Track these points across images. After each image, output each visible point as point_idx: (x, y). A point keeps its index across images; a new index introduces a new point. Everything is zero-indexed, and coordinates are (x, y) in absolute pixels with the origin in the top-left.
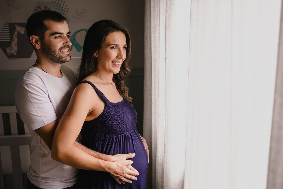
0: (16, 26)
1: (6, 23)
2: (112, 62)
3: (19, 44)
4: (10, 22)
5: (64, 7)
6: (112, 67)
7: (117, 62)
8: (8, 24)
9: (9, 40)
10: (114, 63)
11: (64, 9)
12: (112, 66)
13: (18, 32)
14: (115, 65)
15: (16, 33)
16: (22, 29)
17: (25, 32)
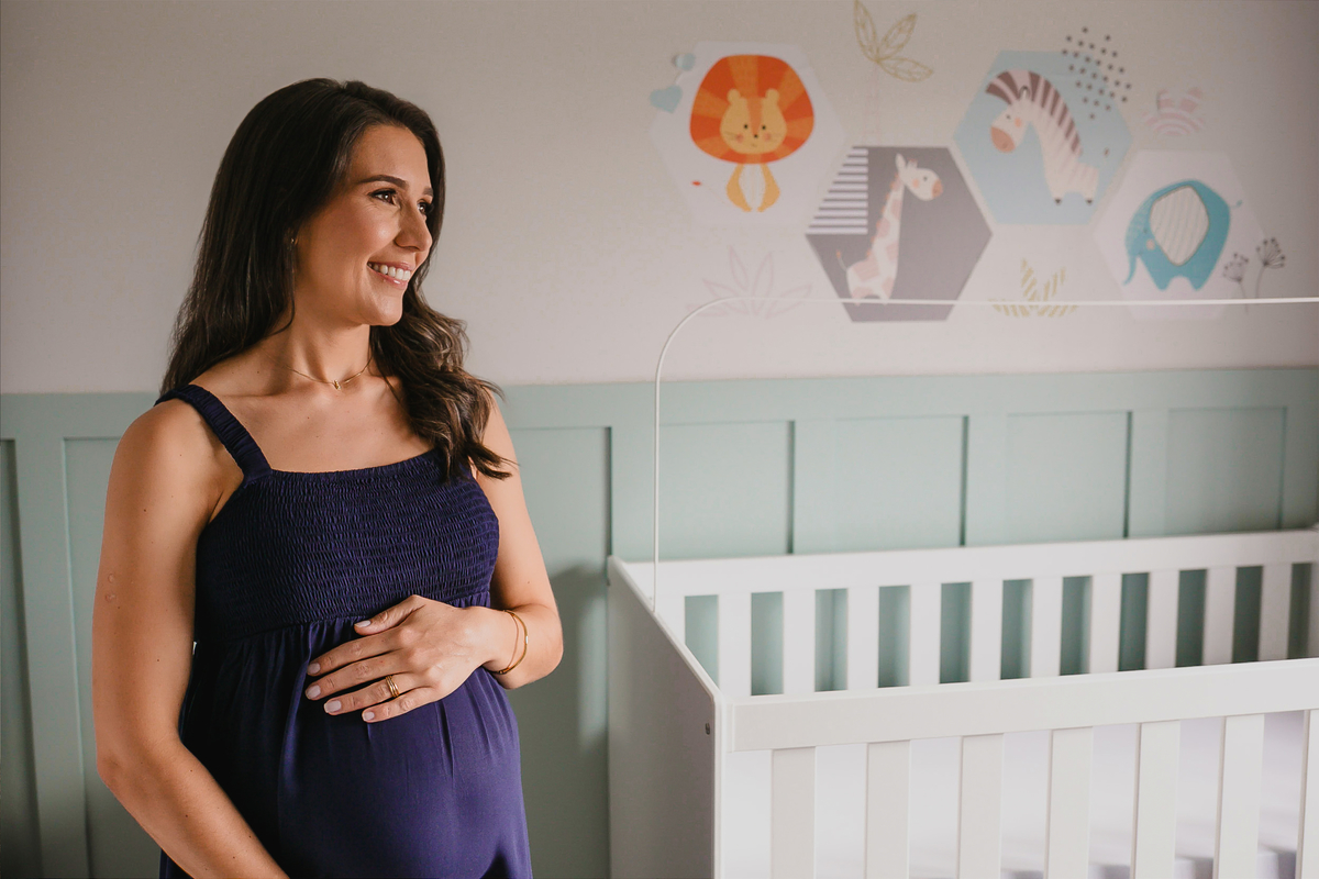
0: (900, 160)
1: (856, 148)
2: (372, 264)
3: (906, 250)
4: (874, 142)
5: (1114, 75)
6: (370, 287)
7: (397, 266)
8: (865, 152)
9: (864, 231)
10: (379, 271)
11: (1110, 87)
12: (374, 287)
13: (907, 193)
14: (387, 279)
15: (896, 196)
16: (925, 179)
17: (935, 191)
